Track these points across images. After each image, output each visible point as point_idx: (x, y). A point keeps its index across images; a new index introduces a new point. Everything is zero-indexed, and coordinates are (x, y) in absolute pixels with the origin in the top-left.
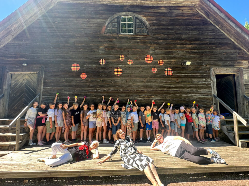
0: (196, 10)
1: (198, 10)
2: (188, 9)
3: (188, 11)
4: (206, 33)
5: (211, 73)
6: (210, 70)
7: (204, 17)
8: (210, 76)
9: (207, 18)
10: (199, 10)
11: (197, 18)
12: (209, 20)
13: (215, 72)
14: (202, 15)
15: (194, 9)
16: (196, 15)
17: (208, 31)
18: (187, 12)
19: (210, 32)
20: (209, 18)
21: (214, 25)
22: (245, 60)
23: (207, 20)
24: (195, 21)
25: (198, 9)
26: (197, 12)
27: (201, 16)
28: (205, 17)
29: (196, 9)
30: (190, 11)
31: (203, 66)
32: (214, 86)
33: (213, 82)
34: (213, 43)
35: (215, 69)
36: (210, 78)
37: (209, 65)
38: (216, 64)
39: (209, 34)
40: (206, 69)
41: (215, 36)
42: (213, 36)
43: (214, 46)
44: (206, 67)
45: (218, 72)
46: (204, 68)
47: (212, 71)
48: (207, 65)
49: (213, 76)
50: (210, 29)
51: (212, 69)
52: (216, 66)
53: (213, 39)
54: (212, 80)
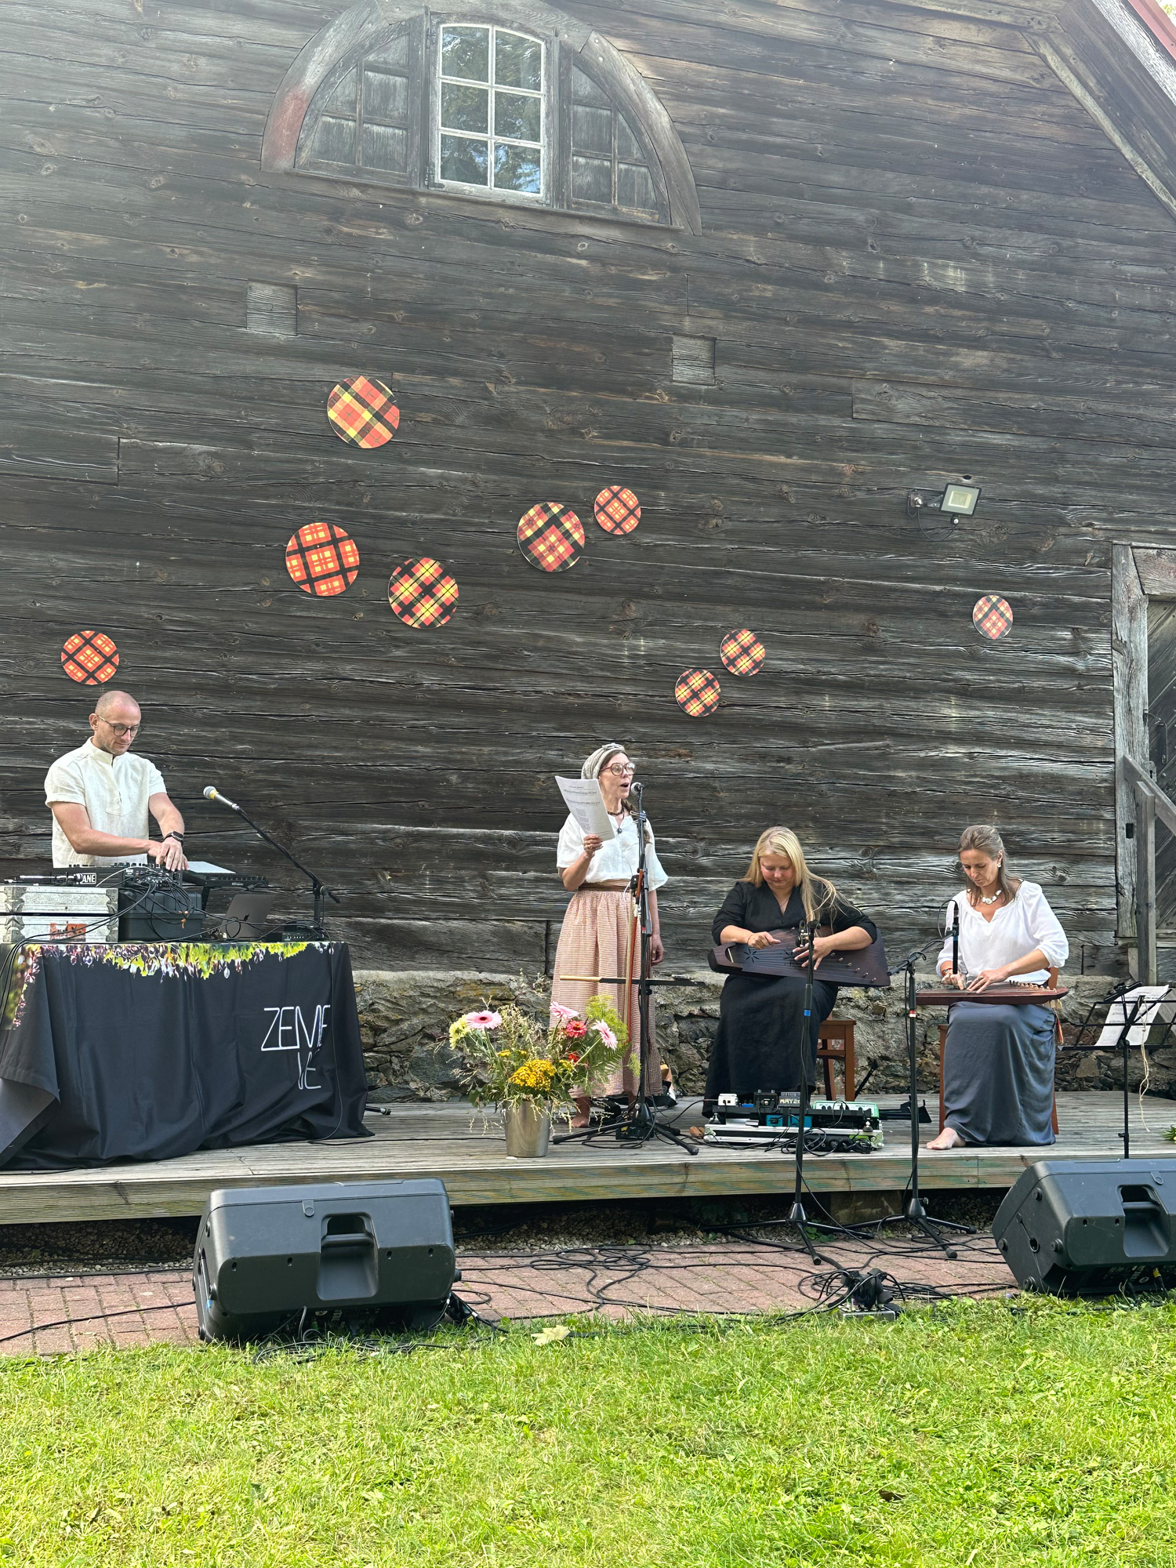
0: (1044, 58)
1: (1053, 60)
2: (980, 39)
3: (983, 54)
4: (1102, 257)
5: (1119, 591)
6: (1108, 563)
7: (1097, 127)
8: (1108, 607)
9: (1117, 139)
10: (1064, 59)
11: (1045, 130)
12: (1128, 153)
13: (1148, 584)
14: (1083, 109)
15: (1026, 47)
16: (1039, 102)
17: (1122, 243)
18: (978, 62)
19: (1130, 251)
20: (1129, 139)
21: (1164, 199)
23: (1118, 150)
24: (1033, 145)
25: (1057, 51)
26: (1045, 70)
27: (1076, 118)
28: (1106, 124)
29: (1046, 50)
30: (994, 54)
31: (1063, 530)
32: (1133, 692)
33: (1130, 662)
34: (1150, 348)
35: (1148, 556)
36: (1107, 626)
37: (1105, 521)
38: (1155, 523)
39: (1125, 273)
40: (1087, 552)
41: (1168, 296)
42: (1152, 292)
43: (1155, 377)
44: (1085, 534)
45: (1164, 580)
46: (1069, 541)
47: (1125, 569)
48: (1090, 525)
49: (1132, 611)
50: (1133, 234)
51: (1127, 556)
52: (1156, 533)
53: (1149, 315)
54: (1118, 646)
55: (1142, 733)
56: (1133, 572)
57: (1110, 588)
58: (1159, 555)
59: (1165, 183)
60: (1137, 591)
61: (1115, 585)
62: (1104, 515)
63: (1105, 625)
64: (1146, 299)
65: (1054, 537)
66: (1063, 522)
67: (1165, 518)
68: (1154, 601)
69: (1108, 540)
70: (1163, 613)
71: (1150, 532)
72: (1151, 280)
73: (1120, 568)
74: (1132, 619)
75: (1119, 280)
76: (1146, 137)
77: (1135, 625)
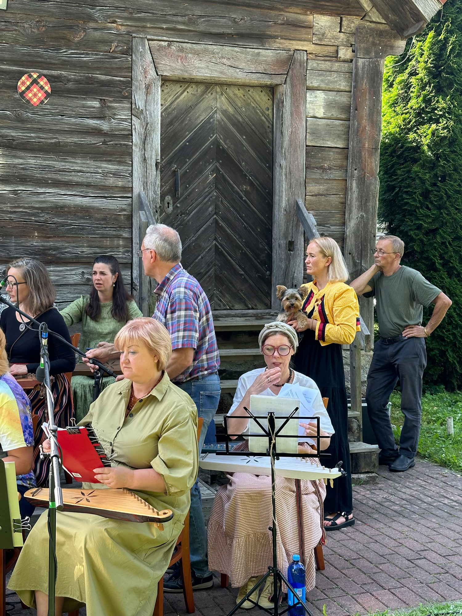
5: (138, 73)
6: (129, 52)
8: (129, 84)
13: (160, 67)
22: (323, 11)
31: (92, 25)
32: (148, 147)
33: (146, 125)
35: (160, 46)
36: (129, 97)
37: (126, 19)
38: (166, 22)
40: (111, 42)
44: (110, 29)
45: (173, 65)
46: (97, 34)
47: (142, 56)
48: (114, 22)
49: (148, 87)
51: (144, 46)
52: (167, 29)
54: (134, 112)
55: (154, 175)
56: (149, 58)
57: (130, 69)
58: (169, 45)
60: (152, 73)
61: (134, 67)
62: (126, 14)
63: (126, 97)
65: (85, 30)
66: (91, 18)
67: (175, 19)
68: (165, 80)
69: (129, 33)
71: (162, 28)
73: (139, 56)
74: (147, 94)
77: (150, 97)
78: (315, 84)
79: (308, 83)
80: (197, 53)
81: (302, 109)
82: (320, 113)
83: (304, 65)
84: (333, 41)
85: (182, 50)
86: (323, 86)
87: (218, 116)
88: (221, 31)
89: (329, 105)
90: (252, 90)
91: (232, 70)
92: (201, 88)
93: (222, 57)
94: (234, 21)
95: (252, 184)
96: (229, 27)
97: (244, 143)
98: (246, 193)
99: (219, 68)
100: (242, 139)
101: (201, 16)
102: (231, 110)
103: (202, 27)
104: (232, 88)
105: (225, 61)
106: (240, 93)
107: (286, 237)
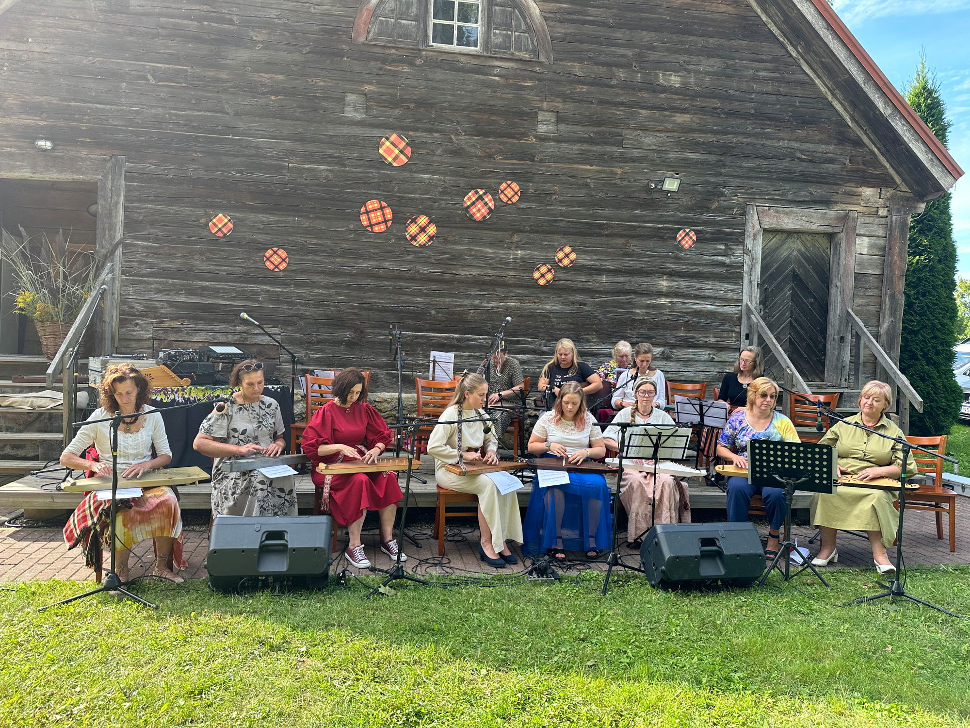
4: (748, 69)
5: (749, 227)
6: (744, 214)
7: (749, 6)
8: (743, 234)
9: (759, 11)
11: (723, 8)
12: (764, 18)
13: (763, 223)
17: (758, 62)
19: (762, 65)
20: (765, 11)
21: (781, 40)
22: (868, 185)
23: (759, 17)
24: (717, 16)
28: (754, 4)
31: (723, 198)
32: (753, 273)
33: (752, 259)
34: (770, 112)
35: (764, 210)
36: (743, 243)
37: (744, 193)
38: (768, 194)
39: (759, 76)
40: (734, 208)
41: (780, 87)
42: (773, 85)
43: (772, 125)
44: (734, 200)
45: (771, 221)
46: (726, 203)
47: (752, 216)
48: (736, 196)
49: (755, 236)
50: (764, 57)
51: (753, 210)
52: (768, 199)
53: (771, 96)
54: (746, 252)
55: (756, 292)
56: (756, 217)
57: (744, 225)
58: (769, 209)
59: (782, 32)
60: (758, 226)
61: (747, 223)
62: (743, 191)
63: (741, 242)
64: (769, 88)
65: (718, 201)
66: (722, 194)
67: (773, 192)
68: (766, 231)
69: (745, 202)
70: (771, 236)
71: (765, 199)
72: (771, 79)
73: (750, 216)
74: (754, 240)
75: (755, 79)
76: (773, 10)
77: (756, 242)
78: (862, 232)
79: (857, 232)
80: (786, 214)
81: (853, 248)
82: (865, 251)
83: (855, 220)
84: (874, 205)
85: (777, 212)
86: (867, 233)
87: (795, 253)
88: (802, 199)
89: (871, 246)
90: (817, 236)
91: (808, 224)
92: (785, 235)
93: (802, 216)
94: (811, 193)
95: (815, 298)
96: (807, 197)
97: (811, 271)
98: (811, 304)
99: (799, 223)
100: (810, 268)
101: (790, 190)
102: (803, 249)
103: (790, 197)
104: (805, 235)
105: (804, 218)
106: (809, 238)
107: (839, 334)
